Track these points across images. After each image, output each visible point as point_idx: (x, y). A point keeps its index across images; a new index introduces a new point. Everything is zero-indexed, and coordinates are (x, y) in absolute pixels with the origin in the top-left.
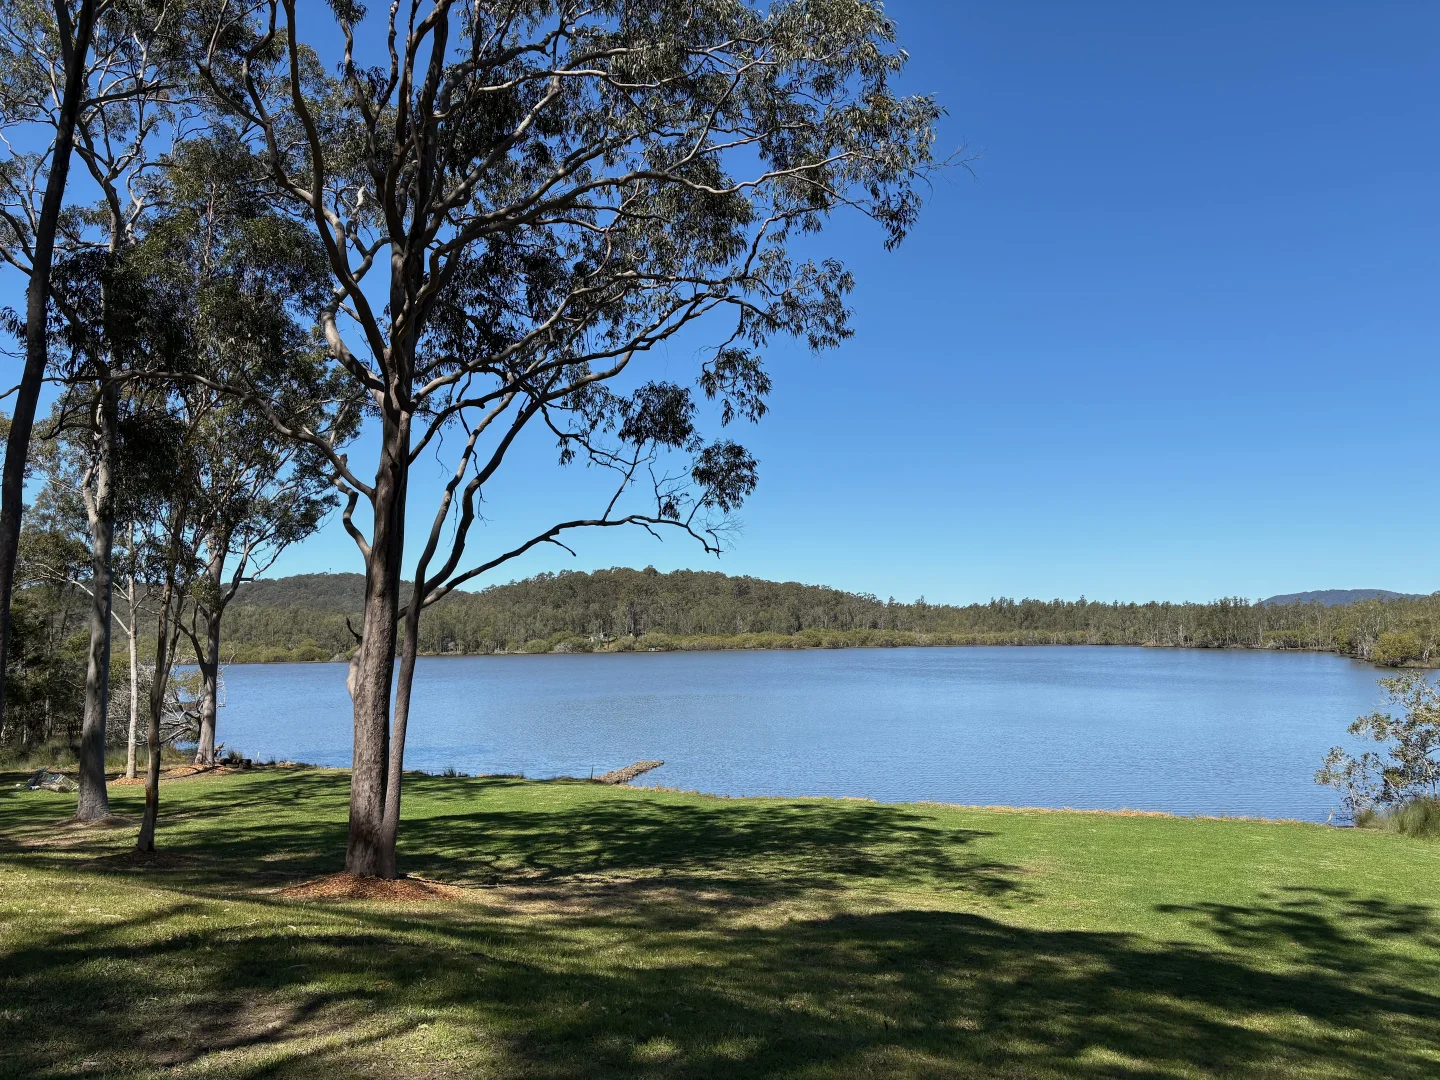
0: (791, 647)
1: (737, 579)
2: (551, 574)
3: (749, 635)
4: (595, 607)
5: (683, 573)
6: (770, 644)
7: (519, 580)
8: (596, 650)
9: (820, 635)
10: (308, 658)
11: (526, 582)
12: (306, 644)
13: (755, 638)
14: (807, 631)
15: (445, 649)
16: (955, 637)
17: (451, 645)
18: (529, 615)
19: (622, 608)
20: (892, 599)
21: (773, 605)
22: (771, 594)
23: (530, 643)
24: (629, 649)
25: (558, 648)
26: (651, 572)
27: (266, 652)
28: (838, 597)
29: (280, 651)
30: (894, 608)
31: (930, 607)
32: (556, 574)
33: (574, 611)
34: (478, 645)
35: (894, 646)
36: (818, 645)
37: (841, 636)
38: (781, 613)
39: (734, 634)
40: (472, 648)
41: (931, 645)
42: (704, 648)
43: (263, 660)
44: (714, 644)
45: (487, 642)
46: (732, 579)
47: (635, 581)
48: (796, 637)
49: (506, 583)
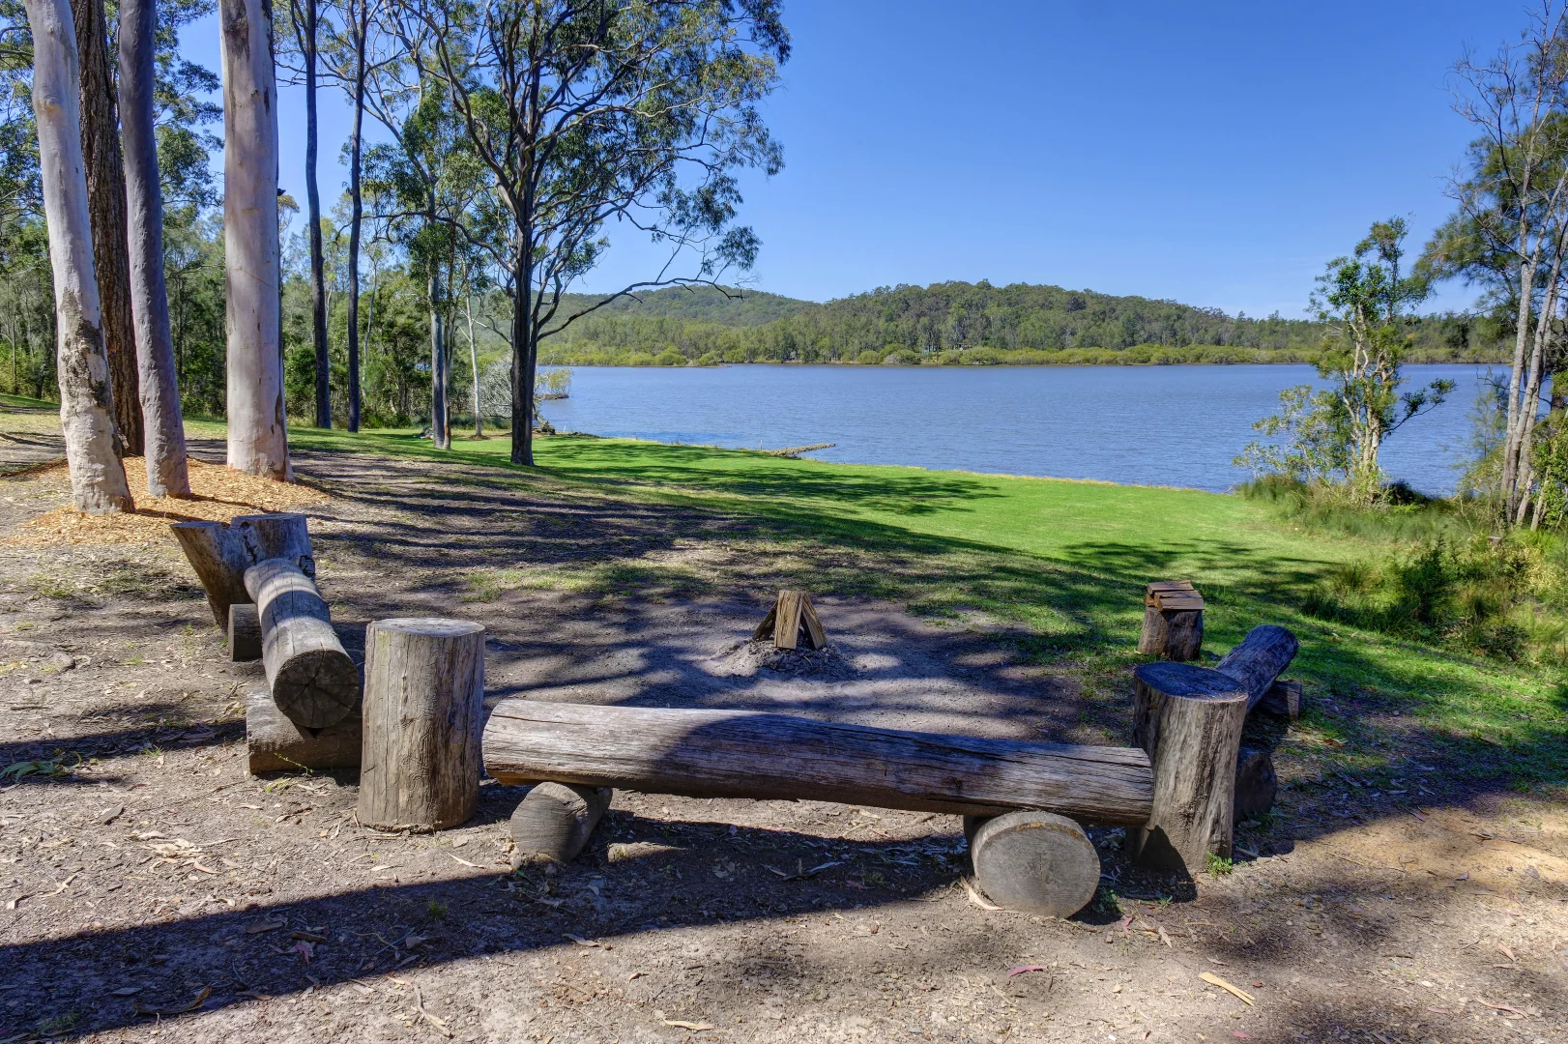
0: (1117, 363)
1: (1073, 293)
2: (888, 288)
3: (1076, 350)
4: (925, 320)
5: (1017, 287)
6: (1096, 359)
7: (858, 293)
8: (924, 362)
9: (1151, 351)
10: (668, 363)
11: (864, 296)
12: (671, 350)
13: (1081, 353)
14: (1138, 347)
15: (788, 358)
16: (1299, 354)
17: (793, 354)
18: (863, 328)
19: (951, 321)
20: (1242, 314)
21: (1107, 320)
22: (1108, 307)
23: (863, 354)
24: (954, 362)
25: (888, 359)
26: (985, 286)
27: (636, 357)
28: (1182, 312)
29: (647, 357)
30: (1242, 324)
31: (1284, 322)
32: (893, 288)
33: (905, 324)
34: (817, 355)
35: (1229, 363)
36: (1146, 361)
37: (1173, 352)
38: (1115, 327)
39: (1062, 348)
40: (812, 357)
41: (1270, 362)
42: (1029, 363)
43: (631, 363)
44: (1038, 358)
45: (824, 352)
46: (1068, 293)
47: (967, 296)
48: (1127, 352)
49: (846, 296)
